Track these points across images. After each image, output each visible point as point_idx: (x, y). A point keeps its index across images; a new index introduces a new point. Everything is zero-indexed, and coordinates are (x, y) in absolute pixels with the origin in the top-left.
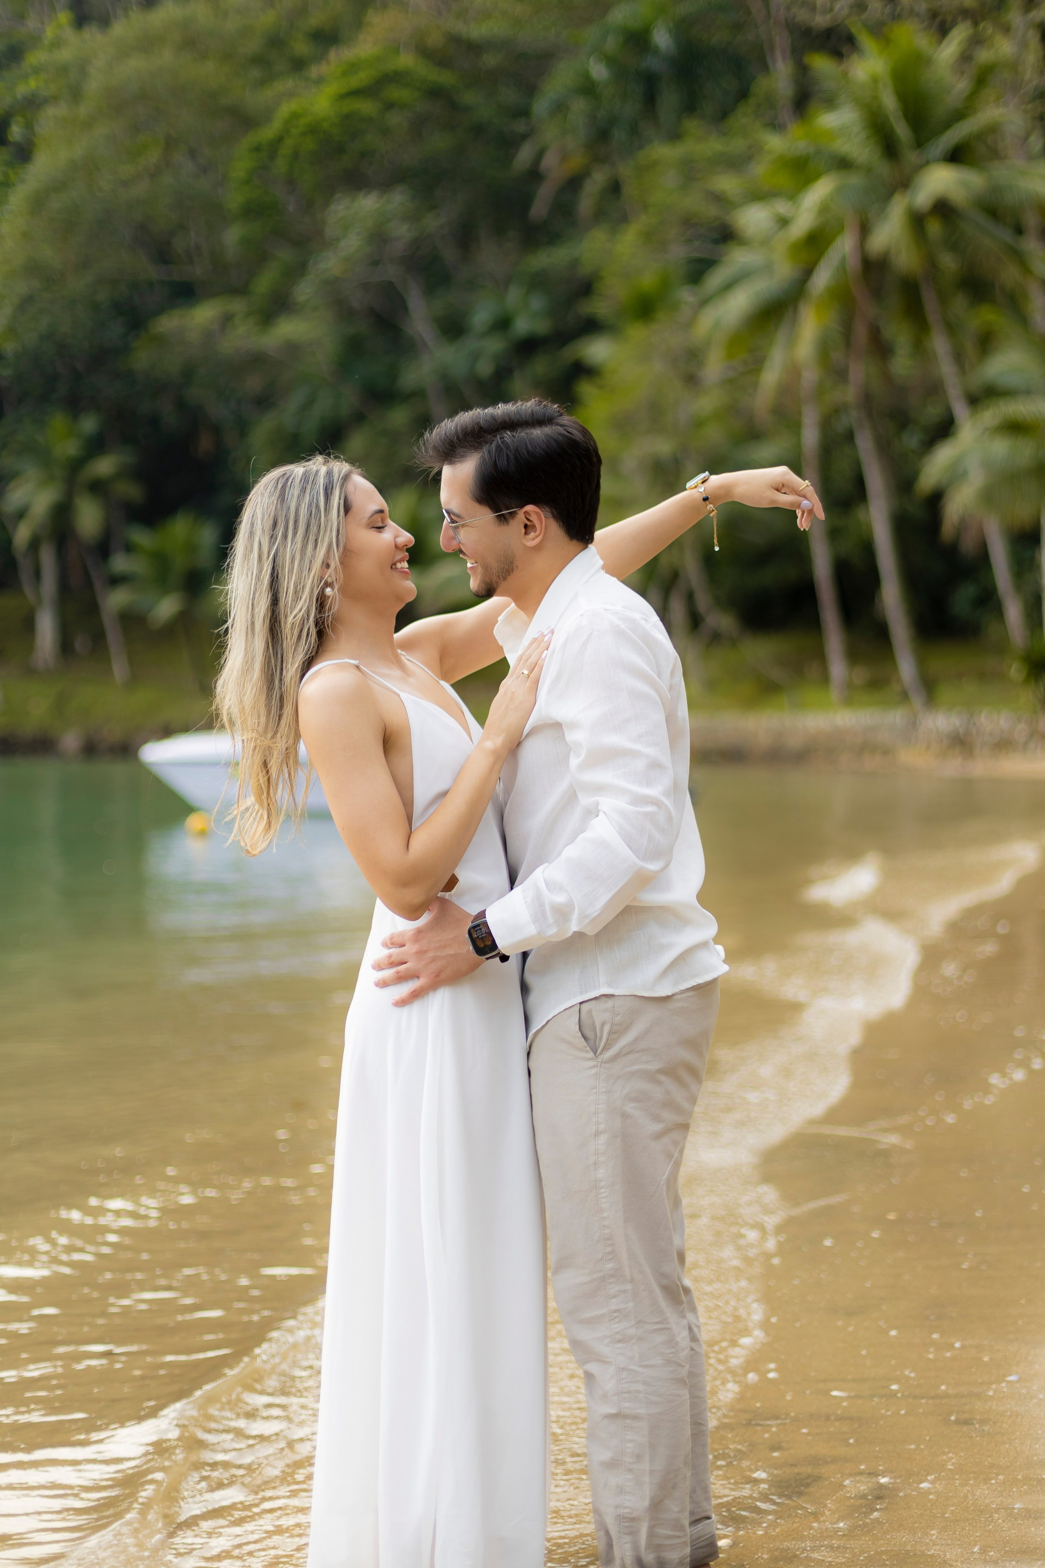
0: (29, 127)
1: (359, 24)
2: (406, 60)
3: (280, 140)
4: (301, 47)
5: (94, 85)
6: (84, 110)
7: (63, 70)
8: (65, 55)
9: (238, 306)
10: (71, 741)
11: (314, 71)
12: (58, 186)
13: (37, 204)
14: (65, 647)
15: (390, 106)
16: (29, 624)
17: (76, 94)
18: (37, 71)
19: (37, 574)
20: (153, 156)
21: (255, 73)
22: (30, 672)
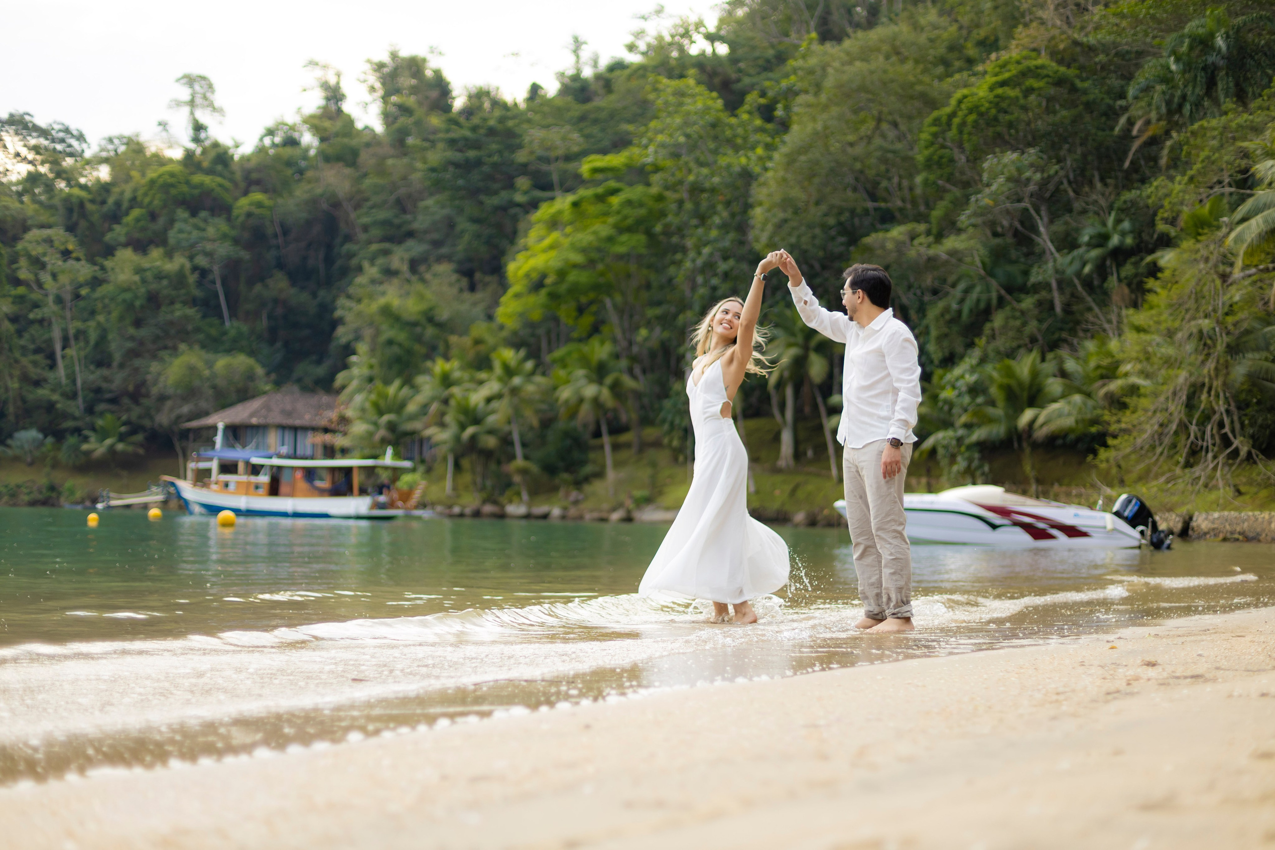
0: (787, 108)
1: (1010, 36)
2: (1043, 60)
3: (953, 115)
4: (971, 51)
5: (829, 83)
6: (823, 98)
7: (811, 72)
8: (813, 61)
9: (922, 227)
10: (800, 517)
11: (980, 68)
12: (804, 149)
13: (791, 160)
14: (798, 455)
15: (1029, 91)
16: (777, 438)
17: (818, 88)
18: (795, 71)
19: (782, 407)
20: (867, 128)
21: (940, 69)
22: (777, 471)
